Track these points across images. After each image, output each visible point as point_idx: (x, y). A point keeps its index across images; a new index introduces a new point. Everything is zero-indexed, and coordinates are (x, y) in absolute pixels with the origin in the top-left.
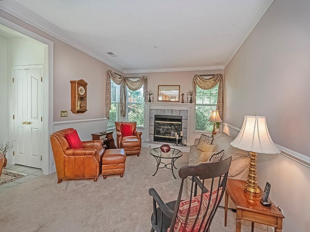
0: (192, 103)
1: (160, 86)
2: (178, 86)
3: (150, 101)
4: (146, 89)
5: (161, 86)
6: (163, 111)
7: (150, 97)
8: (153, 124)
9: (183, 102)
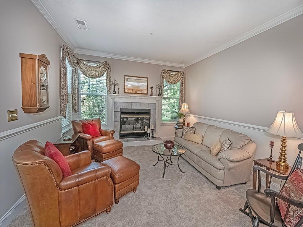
0: (160, 96)
1: (126, 76)
2: (146, 78)
3: (114, 92)
4: (108, 77)
5: (128, 76)
6: (130, 104)
7: (114, 88)
8: (119, 119)
9: (151, 95)
